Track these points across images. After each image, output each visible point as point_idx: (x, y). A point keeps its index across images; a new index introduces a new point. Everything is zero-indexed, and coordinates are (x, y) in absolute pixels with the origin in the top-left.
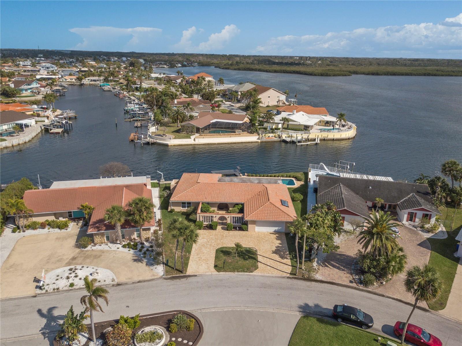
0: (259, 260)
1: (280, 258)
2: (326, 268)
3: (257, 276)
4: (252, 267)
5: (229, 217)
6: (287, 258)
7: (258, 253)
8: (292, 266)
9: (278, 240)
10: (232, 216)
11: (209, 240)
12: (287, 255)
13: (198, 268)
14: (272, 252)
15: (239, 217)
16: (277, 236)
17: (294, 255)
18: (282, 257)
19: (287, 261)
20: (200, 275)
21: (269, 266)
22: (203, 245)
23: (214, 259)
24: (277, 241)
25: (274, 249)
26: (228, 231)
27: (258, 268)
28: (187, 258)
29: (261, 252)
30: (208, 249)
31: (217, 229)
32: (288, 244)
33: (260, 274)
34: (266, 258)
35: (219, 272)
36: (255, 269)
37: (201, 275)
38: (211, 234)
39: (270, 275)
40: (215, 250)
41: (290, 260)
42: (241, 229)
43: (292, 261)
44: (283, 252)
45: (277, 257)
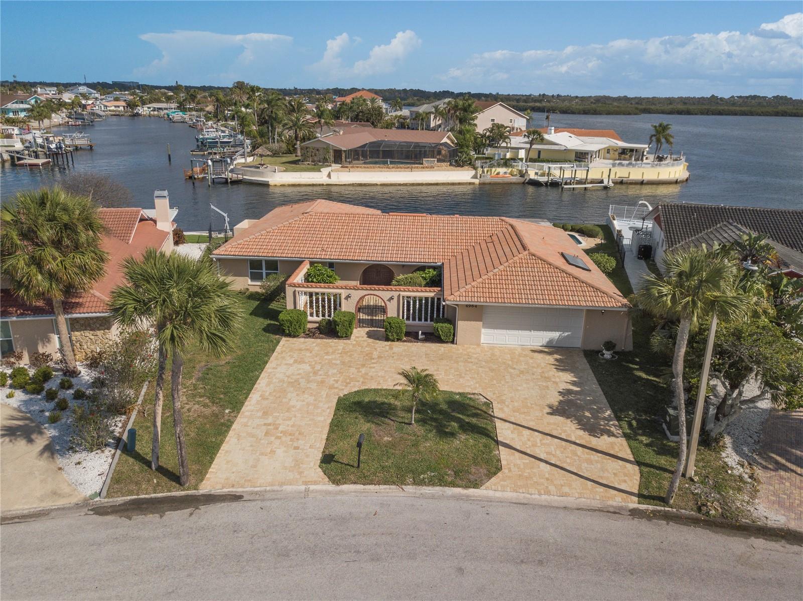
0: (500, 439)
1: (581, 433)
2: (782, 473)
3: (501, 501)
4: (476, 463)
5: (391, 298)
6: (610, 434)
7: (497, 413)
8: (639, 463)
9: (563, 370)
10: (402, 294)
11: (318, 367)
12: (608, 419)
13: (255, 466)
14: (549, 410)
15: (427, 299)
16: (557, 360)
17: (634, 423)
18: (593, 429)
19: (612, 444)
20: (256, 493)
21: (547, 462)
22: (295, 384)
23: (326, 430)
24: (561, 374)
25: (555, 399)
26: (389, 343)
27: (499, 469)
28: (223, 424)
29: (506, 409)
30: (311, 395)
31: (353, 337)
32: (601, 383)
33: (509, 495)
34: (527, 432)
35: (336, 482)
36: (491, 474)
37: (259, 496)
38: (331, 350)
39: (555, 500)
40: (335, 401)
41: (623, 441)
42: (433, 337)
43: (633, 443)
44: (588, 410)
45: (569, 428)
